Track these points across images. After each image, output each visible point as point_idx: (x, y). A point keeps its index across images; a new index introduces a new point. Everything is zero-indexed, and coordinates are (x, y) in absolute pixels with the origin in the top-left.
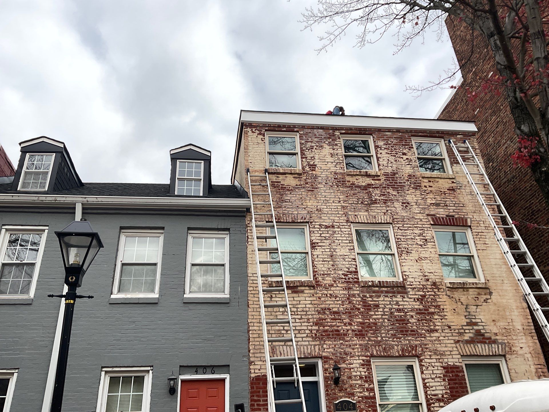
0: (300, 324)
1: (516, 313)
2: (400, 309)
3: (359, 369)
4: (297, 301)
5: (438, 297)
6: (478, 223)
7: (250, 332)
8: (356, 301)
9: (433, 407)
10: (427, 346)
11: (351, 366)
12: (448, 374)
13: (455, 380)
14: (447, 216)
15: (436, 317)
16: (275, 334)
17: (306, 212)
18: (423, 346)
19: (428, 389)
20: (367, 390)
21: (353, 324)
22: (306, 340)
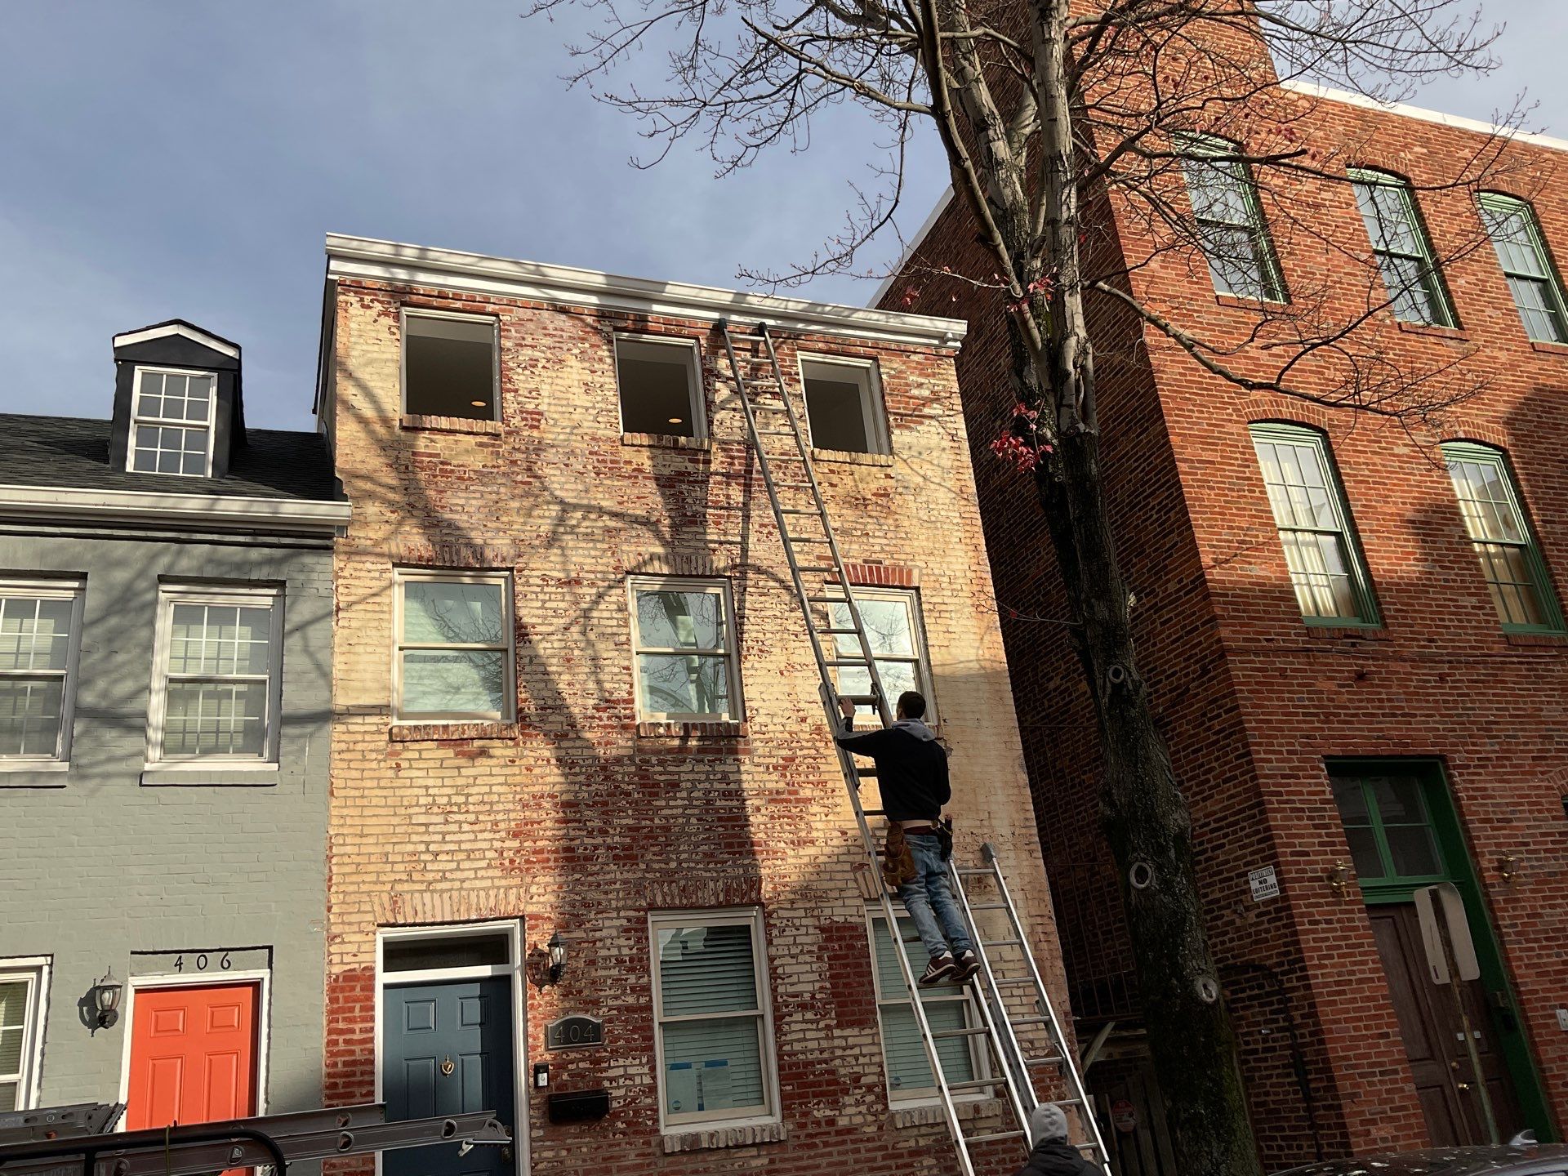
0: (472, 836)
1: (1001, 798)
2: (730, 793)
3: (616, 942)
4: (468, 777)
5: (823, 761)
6: (937, 581)
7: (334, 861)
8: (624, 774)
9: (788, 1024)
10: (787, 879)
11: (598, 934)
12: (830, 945)
13: (846, 957)
14: (865, 561)
15: (814, 809)
16: (403, 862)
17: (508, 541)
18: (777, 879)
19: (779, 981)
20: (633, 990)
21: (611, 831)
22: (485, 875)
